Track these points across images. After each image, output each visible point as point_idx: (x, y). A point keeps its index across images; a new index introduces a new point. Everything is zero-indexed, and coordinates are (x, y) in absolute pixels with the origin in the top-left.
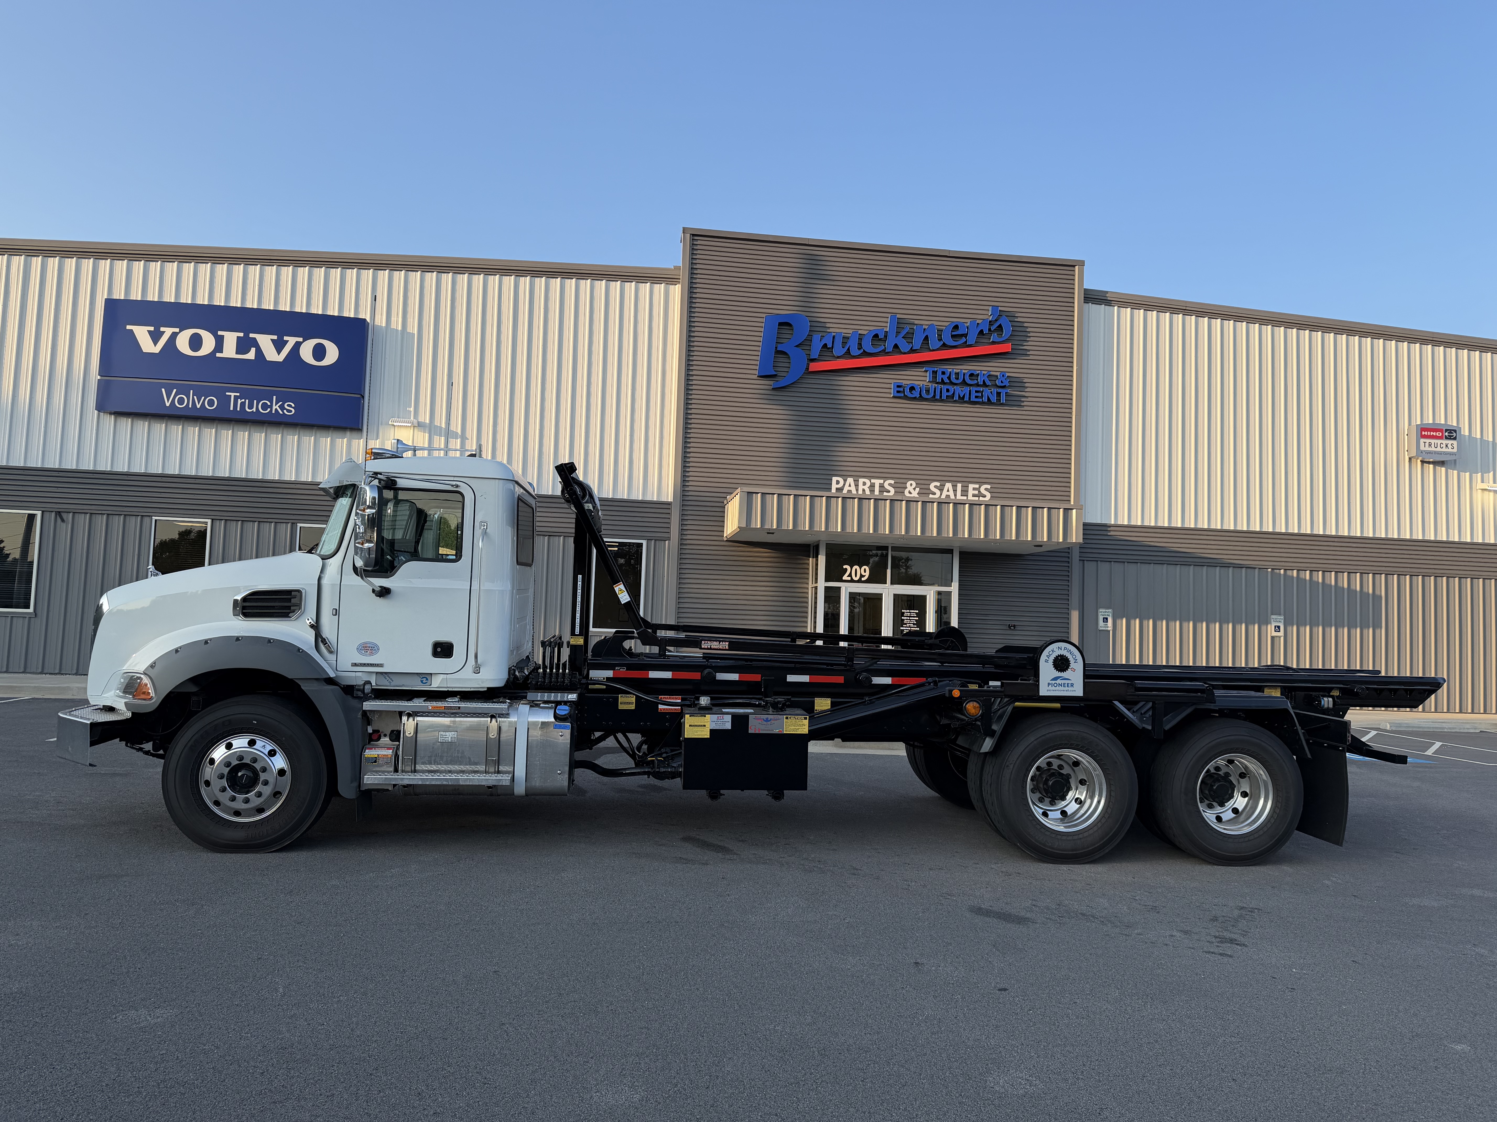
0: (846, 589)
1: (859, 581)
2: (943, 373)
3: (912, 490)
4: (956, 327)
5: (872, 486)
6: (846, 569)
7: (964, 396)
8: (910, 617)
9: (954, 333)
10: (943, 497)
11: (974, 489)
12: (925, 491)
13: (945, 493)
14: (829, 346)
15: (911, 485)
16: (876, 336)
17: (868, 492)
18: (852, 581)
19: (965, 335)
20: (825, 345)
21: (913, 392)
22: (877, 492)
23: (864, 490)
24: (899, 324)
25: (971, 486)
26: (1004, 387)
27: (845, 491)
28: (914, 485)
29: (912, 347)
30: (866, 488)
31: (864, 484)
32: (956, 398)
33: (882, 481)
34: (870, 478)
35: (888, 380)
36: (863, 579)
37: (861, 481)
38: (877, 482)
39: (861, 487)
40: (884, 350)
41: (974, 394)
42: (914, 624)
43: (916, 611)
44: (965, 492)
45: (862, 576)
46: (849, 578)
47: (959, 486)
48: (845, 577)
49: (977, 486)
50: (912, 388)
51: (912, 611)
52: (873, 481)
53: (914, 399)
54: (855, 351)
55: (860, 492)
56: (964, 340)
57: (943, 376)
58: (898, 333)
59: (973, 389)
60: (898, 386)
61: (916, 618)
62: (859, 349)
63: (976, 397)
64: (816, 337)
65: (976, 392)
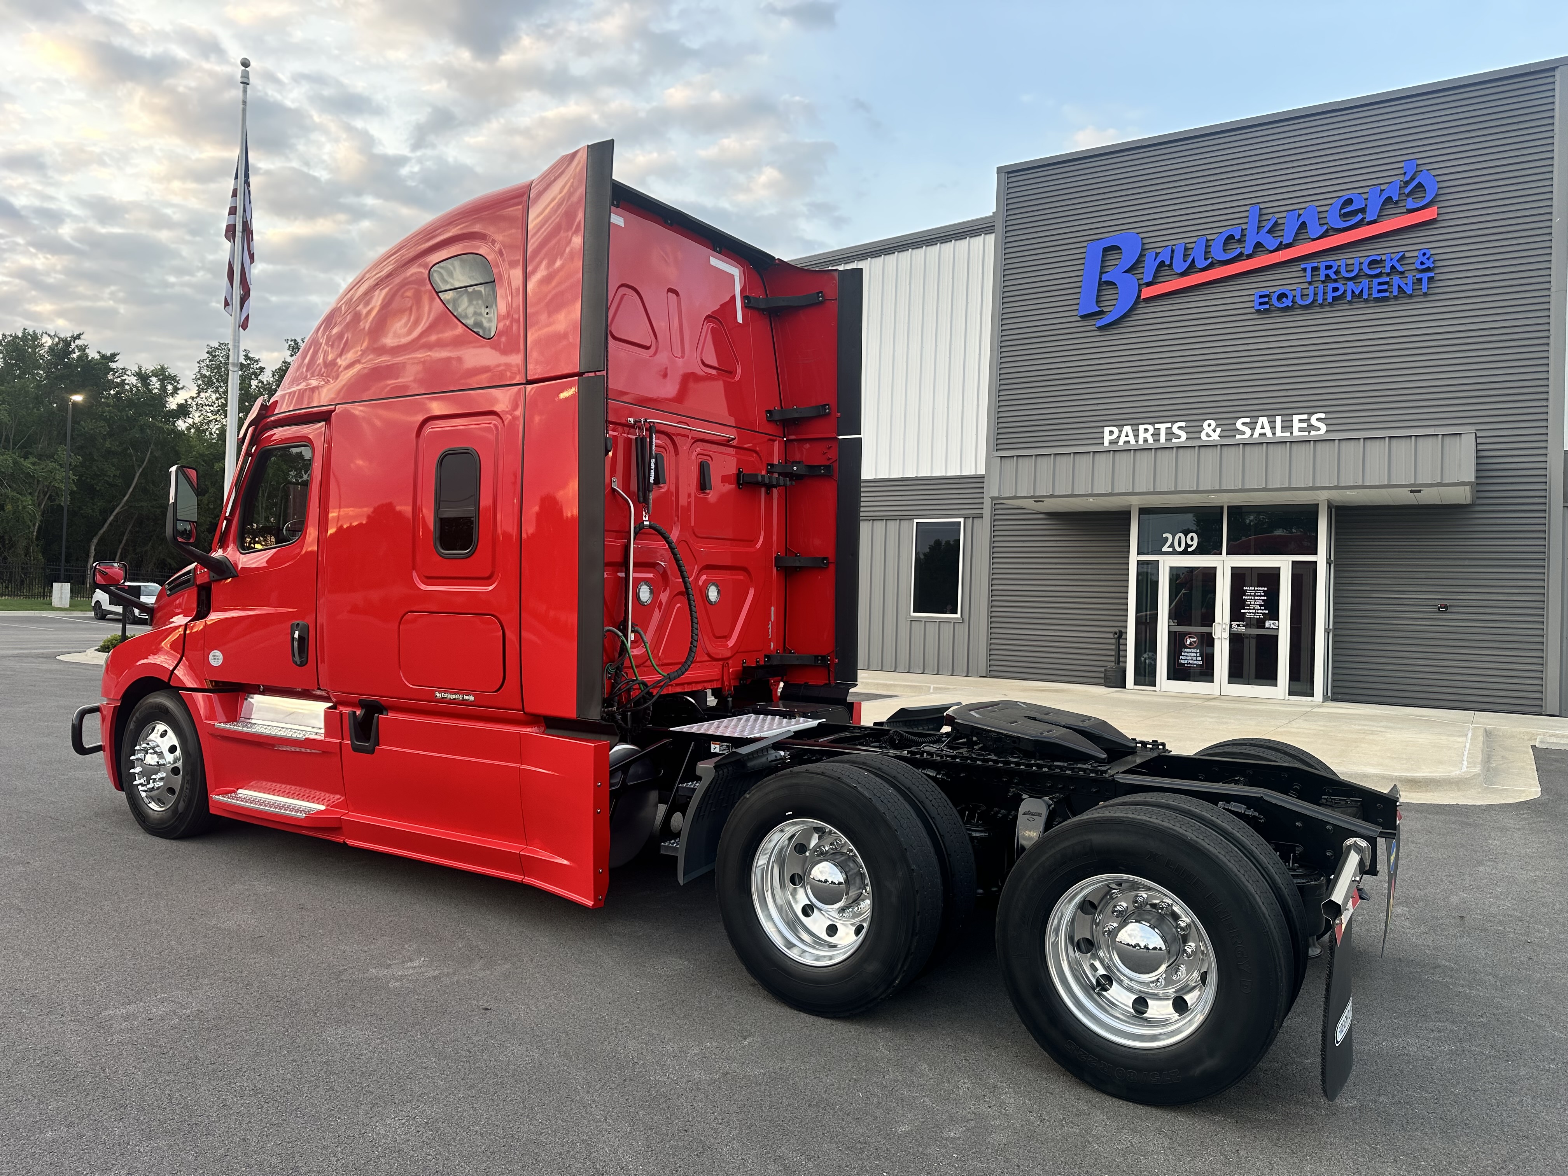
0: (1166, 564)
1: (1185, 552)
3: (1210, 432)
5: (1156, 434)
6: (1167, 538)
7: (1362, 291)
8: (1254, 596)
9: (1343, 211)
10: (1256, 435)
11: (1301, 421)
12: (1229, 431)
13: (1258, 430)
14: (1167, 263)
15: (1209, 425)
16: (1231, 237)
17: (1151, 440)
18: (1174, 553)
19: (1363, 210)
20: (1162, 263)
21: (1284, 300)
22: (1163, 439)
23: (1146, 440)
24: (1262, 215)
25: (1296, 418)
26: (1428, 269)
27: (1121, 443)
28: (1214, 423)
29: (1281, 242)
30: (1148, 435)
31: (1146, 430)
32: (1349, 298)
33: (1169, 425)
34: (1153, 424)
35: (1250, 291)
36: (1189, 550)
37: (1141, 428)
38: (1163, 427)
39: (1142, 435)
40: (1241, 254)
41: (1377, 288)
42: (1260, 605)
43: (1263, 589)
44: (1287, 426)
45: (1188, 546)
46: (1171, 549)
47: (1279, 419)
48: (1165, 549)
49: (1305, 417)
50: (1282, 296)
51: (1259, 588)
52: (1157, 426)
53: (1287, 308)
54: (1201, 263)
55: (1141, 441)
56: (1360, 216)
58: (1259, 228)
59: (1376, 281)
60: (1261, 297)
61: (1263, 598)
62: (1206, 259)
63: (1379, 291)
64: (1149, 255)
65: (1380, 284)
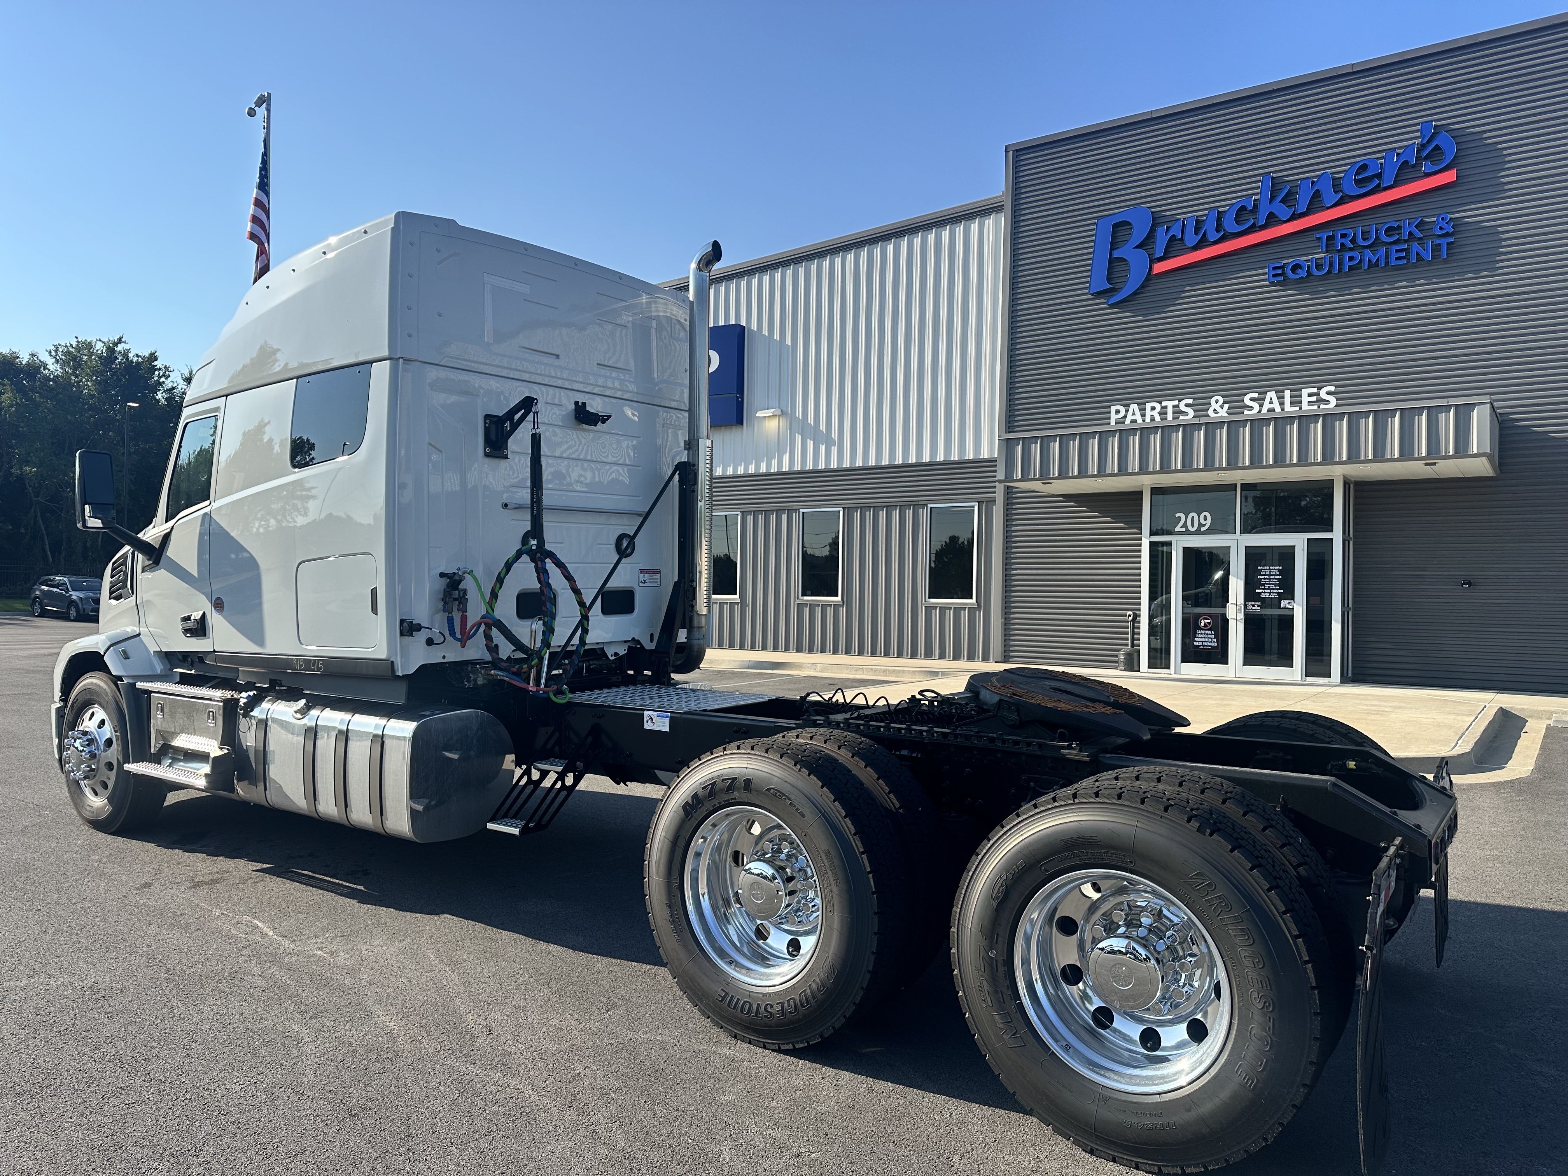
0: (1179, 544)
1: (1198, 532)
2: (1344, 236)
3: (1218, 409)
4: (1364, 167)
5: (1163, 412)
6: (1180, 518)
7: (1379, 259)
8: (1269, 575)
9: (1360, 177)
10: (1264, 410)
11: (1310, 395)
12: (1237, 406)
13: (1267, 406)
14: (1179, 237)
15: (1217, 402)
16: (1243, 209)
17: (1158, 418)
18: (1188, 532)
19: (1379, 176)
20: (1173, 239)
21: (1299, 271)
22: (1170, 417)
24: (1276, 184)
26: (1447, 235)
27: (1128, 421)
28: (1221, 400)
29: (1294, 211)
30: (1155, 413)
31: (1153, 409)
33: (1176, 403)
34: (1160, 402)
35: (1262, 263)
36: (1203, 529)
37: (1148, 406)
38: (1170, 404)
39: (1148, 412)
40: (1253, 225)
41: (1394, 255)
42: (1275, 585)
43: (1278, 567)
44: (1296, 401)
45: (1201, 525)
46: (1184, 529)
47: (1287, 394)
48: (1178, 529)
49: (1315, 390)
50: (1296, 267)
51: (1273, 568)
52: (1164, 404)
53: (1301, 280)
54: (1213, 236)
55: (1148, 420)
56: (1376, 182)
57: (1343, 241)
58: (1273, 198)
59: (1393, 248)
60: (1274, 268)
61: (1279, 577)
62: (1218, 231)
63: (1397, 259)
64: (1161, 230)
65: (1397, 251)
